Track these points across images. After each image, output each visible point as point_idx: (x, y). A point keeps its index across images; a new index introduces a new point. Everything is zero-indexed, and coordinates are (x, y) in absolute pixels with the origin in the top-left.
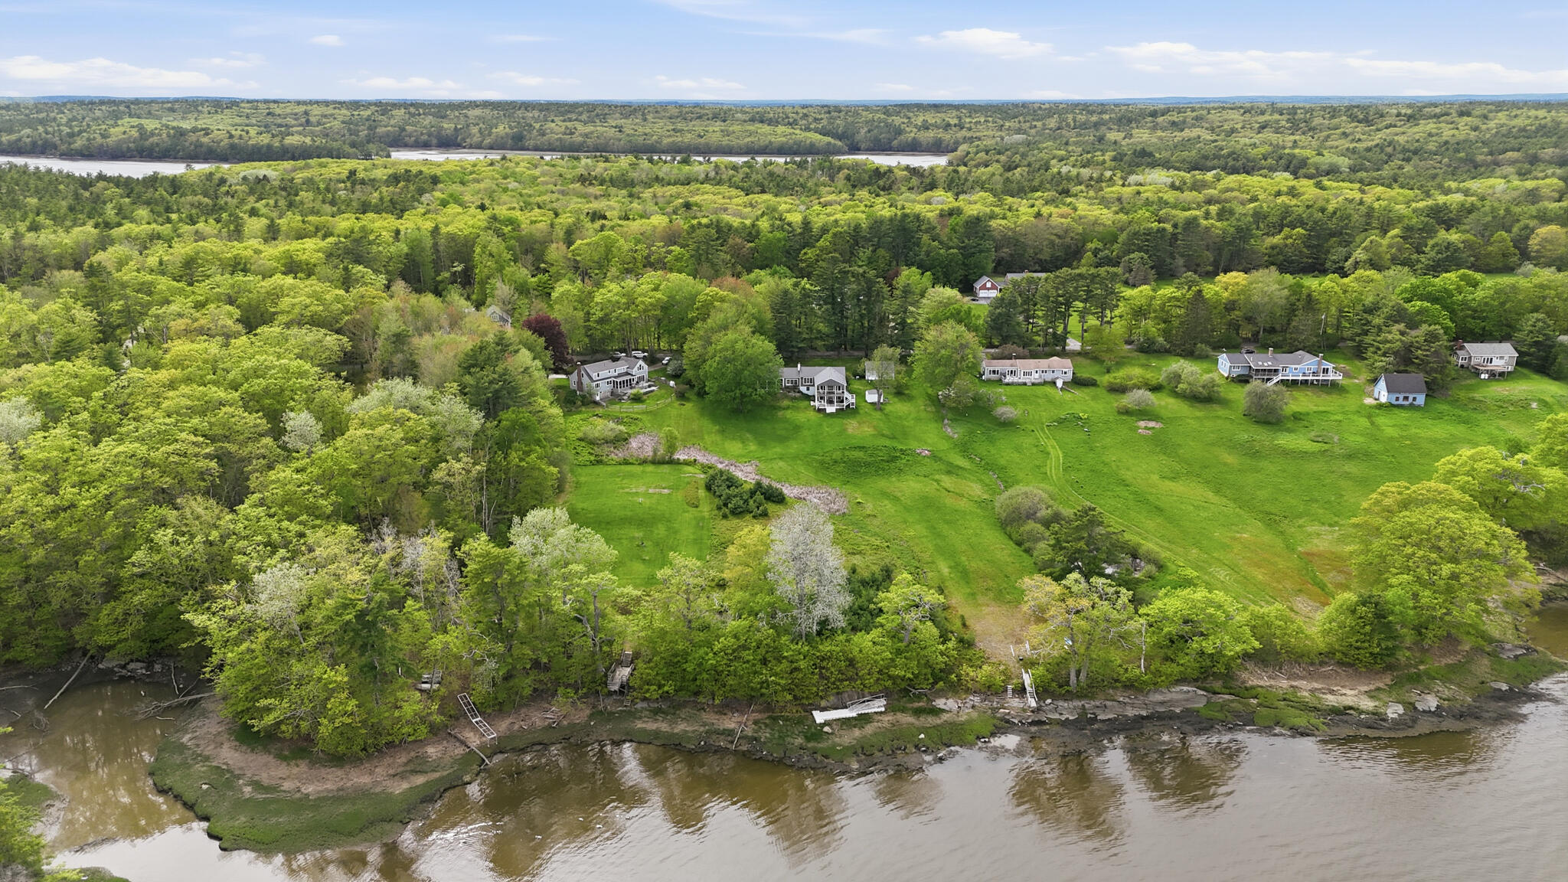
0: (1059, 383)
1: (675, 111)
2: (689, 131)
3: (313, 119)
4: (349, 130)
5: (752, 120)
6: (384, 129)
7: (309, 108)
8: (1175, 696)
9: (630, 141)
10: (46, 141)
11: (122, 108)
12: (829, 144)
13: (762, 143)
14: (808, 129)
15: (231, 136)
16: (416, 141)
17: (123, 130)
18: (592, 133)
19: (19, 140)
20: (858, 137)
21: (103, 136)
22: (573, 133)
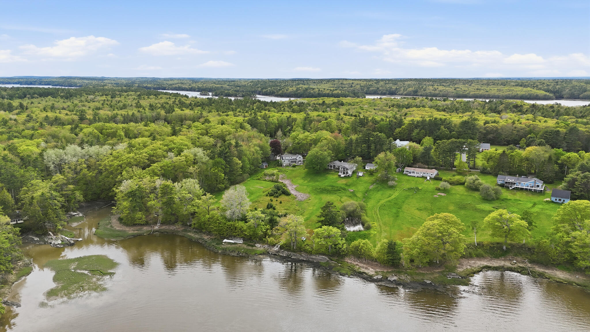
0: (428, 178)
1: (485, 82)
2: (483, 90)
3: (353, 85)
4: (361, 89)
5: (517, 85)
6: (372, 88)
7: (353, 81)
8: (318, 257)
9: (457, 93)
10: (273, 91)
11: (302, 82)
12: (546, 95)
13: (513, 94)
14: (540, 89)
15: (319, 91)
16: (381, 93)
17: (291, 89)
18: (443, 90)
19: (267, 91)
20: (564, 93)
21: (287, 90)
22: (436, 90)
